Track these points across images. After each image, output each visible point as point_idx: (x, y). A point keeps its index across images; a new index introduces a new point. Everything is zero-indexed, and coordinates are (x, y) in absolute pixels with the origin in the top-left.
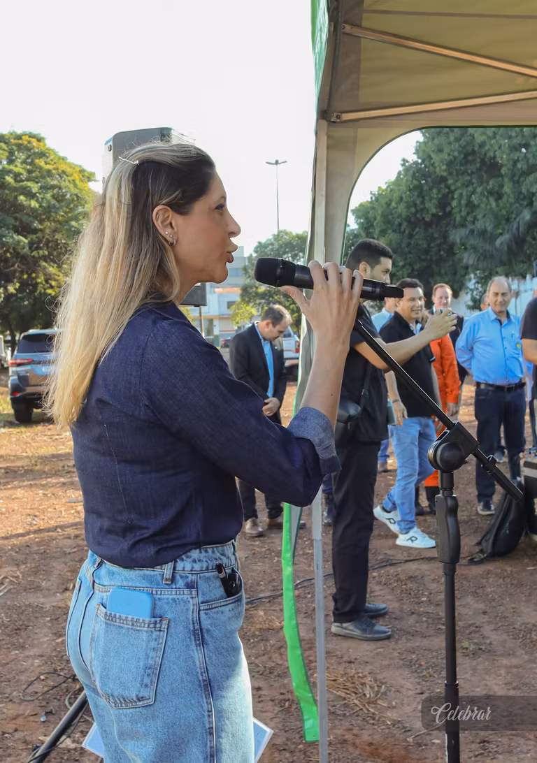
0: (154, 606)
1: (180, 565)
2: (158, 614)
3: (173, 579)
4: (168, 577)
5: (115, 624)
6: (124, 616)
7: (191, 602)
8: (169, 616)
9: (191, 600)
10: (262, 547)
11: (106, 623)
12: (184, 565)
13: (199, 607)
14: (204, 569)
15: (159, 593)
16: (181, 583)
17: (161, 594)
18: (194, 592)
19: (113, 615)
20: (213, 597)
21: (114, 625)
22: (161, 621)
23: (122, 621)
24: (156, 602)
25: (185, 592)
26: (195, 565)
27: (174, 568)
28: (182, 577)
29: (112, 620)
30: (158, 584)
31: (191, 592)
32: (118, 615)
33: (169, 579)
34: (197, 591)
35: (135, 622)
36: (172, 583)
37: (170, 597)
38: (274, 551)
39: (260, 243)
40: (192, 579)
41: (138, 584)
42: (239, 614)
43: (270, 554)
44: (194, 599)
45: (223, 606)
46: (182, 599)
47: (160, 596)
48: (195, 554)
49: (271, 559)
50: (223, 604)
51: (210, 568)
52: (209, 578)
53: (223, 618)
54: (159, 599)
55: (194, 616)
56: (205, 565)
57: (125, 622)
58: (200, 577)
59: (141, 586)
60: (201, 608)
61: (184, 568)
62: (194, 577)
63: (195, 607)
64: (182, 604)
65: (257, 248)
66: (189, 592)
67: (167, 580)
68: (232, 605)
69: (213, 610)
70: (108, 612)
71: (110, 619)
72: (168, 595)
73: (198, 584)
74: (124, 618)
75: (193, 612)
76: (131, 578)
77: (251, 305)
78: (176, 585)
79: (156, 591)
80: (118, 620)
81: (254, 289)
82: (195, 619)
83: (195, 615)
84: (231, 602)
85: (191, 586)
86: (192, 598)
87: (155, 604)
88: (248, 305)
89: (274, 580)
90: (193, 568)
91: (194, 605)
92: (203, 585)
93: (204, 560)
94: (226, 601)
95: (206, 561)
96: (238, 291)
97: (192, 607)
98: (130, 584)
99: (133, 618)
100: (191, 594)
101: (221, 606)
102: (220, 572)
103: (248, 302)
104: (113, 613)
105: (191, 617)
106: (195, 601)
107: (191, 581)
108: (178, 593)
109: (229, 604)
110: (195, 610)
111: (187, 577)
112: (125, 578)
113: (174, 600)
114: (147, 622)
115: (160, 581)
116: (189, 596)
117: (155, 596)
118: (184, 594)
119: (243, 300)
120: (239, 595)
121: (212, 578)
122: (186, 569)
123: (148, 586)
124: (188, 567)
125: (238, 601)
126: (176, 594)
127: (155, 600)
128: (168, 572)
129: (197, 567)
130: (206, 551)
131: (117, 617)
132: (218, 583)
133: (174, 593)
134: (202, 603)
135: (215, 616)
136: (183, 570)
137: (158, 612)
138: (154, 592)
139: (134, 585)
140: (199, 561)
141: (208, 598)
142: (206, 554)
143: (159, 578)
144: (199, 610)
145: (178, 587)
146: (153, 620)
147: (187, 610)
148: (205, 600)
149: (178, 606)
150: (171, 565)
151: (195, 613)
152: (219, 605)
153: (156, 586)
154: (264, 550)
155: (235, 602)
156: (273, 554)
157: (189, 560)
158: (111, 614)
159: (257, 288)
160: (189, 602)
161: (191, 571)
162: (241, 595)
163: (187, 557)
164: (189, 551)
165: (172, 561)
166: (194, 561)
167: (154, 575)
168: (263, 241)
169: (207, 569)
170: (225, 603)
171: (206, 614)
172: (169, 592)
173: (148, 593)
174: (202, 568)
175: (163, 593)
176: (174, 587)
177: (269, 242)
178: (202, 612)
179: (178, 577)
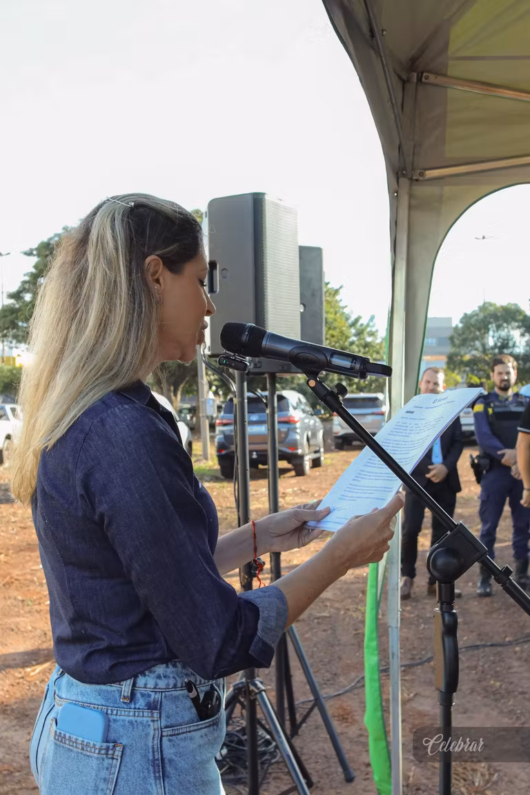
0: (107, 728)
1: (141, 681)
2: (112, 738)
3: (132, 697)
4: (126, 695)
5: (65, 745)
6: (73, 739)
7: (152, 727)
8: (124, 741)
9: (151, 724)
10: (411, 613)
11: (56, 744)
12: (146, 682)
13: (162, 731)
14: (171, 687)
15: (115, 712)
16: (141, 703)
17: (117, 715)
18: (156, 715)
19: (62, 735)
20: (180, 720)
21: (63, 747)
22: (114, 746)
23: (71, 744)
24: (110, 724)
25: (145, 714)
26: (158, 681)
27: (134, 685)
28: (143, 695)
29: (61, 741)
30: (115, 702)
31: (152, 714)
32: (67, 735)
33: (128, 697)
34: (160, 713)
35: (85, 746)
36: (131, 702)
37: (128, 719)
38: (422, 618)
39: (466, 314)
40: (155, 699)
41: (93, 701)
42: (215, 739)
43: (418, 620)
44: (156, 723)
45: (193, 731)
46: (141, 723)
47: (115, 717)
48: (160, 669)
49: (418, 626)
50: (192, 729)
51: (179, 685)
52: (177, 698)
53: (192, 746)
54: (115, 720)
55: (155, 742)
56: (172, 682)
57: (75, 744)
58: (165, 696)
59: (97, 703)
60: (164, 734)
61: (146, 685)
62: (158, 696)
63: (157, 732)
64: (141, 728)
65: (462, 319)
66: (150, 714)
67: (125, 697)
68: (206, 729)
69: (179, 737)
70: (58, 731)
71: (60, 738)
72: (125, 716)
73: (163, 704)
74: (74, 740)
75: (153, 738)
76: (87, 693)
77: (456, 371)
78: (135, 704)
79: (112, 711)
80: (67, 742)
81: (459, 358)
82: (156, 747)
83: (157, 741)
84: (204, 726)
85: (152, 707)
86: (153, 721)
87: (109, 726)
88: (453, 372)
89: (414, 648)
90: (156, 685)
91: (155, 730)
92: (168, 706)
93: (171, 676)
94: (197, 725)
95: (173, 677)
96: (444, 359)
97: (152, 733)
98: (85, 699)
99: (83, 741)
100: (152, 716)
101: (190, 732)
102: (190, 690)
103: (453, 370)
104: (62, 733)
105: (150, 744)
106: (157, 725)
107: (154, 701)
108: (137, 714)
109: (201, 729)
110: (157, 735)
111: (149, 696)
112: (81, 691)
113: (131, 723)
114: (98, 747)
115: (118, 698)
116: (149, 719)
117: (110, 716)
118: (143, 716)
119: (449, 368)
120: (214, 718)
121: (181, 697)
122: (148, 686)
123: (103, 703)
124: (151, 684)
125: (213, 725)
126: (135, 716)
127: (109, 721)
128: (127, 690)
129: (162, 684)
130: (175, 666)
131: (67, 737)
132: (189, 703)
133: (131, 714)
134: (165, 728)
135: (182, 744)
136: (145, 687)
137: (112, 736)
138: (109, 712)
139: (89, 701)
140: (165, 677)
141: (173, 721)
142: (174, 669)
143: (117, 695)
144: (162, 736)
145: (137, 707)
146: (105, 745)
147: (147, 735)
148: (169, 724)
149: (135, 729)
150: (129, 682)
151: (156, 739)
152: (188, 730)
153: (112, 705)
154: (412, 616)
155: (209, 726)
156: (421, 621)
157: (152, 675)
158: (60, 733)
159: (462, 356)
160: (149, 725)
161: (155, 688)
162: (219, 718)
163: (150, 672)
164: (154, 666)
165: (131, 678)
166: (159, 677)
167: (111, 691)
168: (469, 312)
169: (175, 686)
170: (196, 728)
171: (170, 741)
172: (127, 713)
173: (101, 712)
174: (169, 685)
175: (119, 714)
176: (133, 706)
177: (474, 314)
178: (164, 739)
179: (138, 695)
